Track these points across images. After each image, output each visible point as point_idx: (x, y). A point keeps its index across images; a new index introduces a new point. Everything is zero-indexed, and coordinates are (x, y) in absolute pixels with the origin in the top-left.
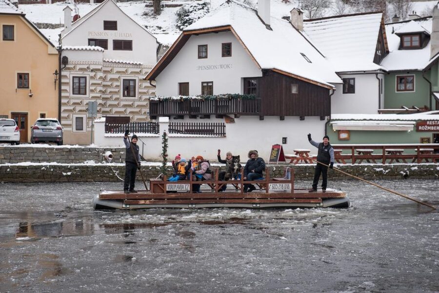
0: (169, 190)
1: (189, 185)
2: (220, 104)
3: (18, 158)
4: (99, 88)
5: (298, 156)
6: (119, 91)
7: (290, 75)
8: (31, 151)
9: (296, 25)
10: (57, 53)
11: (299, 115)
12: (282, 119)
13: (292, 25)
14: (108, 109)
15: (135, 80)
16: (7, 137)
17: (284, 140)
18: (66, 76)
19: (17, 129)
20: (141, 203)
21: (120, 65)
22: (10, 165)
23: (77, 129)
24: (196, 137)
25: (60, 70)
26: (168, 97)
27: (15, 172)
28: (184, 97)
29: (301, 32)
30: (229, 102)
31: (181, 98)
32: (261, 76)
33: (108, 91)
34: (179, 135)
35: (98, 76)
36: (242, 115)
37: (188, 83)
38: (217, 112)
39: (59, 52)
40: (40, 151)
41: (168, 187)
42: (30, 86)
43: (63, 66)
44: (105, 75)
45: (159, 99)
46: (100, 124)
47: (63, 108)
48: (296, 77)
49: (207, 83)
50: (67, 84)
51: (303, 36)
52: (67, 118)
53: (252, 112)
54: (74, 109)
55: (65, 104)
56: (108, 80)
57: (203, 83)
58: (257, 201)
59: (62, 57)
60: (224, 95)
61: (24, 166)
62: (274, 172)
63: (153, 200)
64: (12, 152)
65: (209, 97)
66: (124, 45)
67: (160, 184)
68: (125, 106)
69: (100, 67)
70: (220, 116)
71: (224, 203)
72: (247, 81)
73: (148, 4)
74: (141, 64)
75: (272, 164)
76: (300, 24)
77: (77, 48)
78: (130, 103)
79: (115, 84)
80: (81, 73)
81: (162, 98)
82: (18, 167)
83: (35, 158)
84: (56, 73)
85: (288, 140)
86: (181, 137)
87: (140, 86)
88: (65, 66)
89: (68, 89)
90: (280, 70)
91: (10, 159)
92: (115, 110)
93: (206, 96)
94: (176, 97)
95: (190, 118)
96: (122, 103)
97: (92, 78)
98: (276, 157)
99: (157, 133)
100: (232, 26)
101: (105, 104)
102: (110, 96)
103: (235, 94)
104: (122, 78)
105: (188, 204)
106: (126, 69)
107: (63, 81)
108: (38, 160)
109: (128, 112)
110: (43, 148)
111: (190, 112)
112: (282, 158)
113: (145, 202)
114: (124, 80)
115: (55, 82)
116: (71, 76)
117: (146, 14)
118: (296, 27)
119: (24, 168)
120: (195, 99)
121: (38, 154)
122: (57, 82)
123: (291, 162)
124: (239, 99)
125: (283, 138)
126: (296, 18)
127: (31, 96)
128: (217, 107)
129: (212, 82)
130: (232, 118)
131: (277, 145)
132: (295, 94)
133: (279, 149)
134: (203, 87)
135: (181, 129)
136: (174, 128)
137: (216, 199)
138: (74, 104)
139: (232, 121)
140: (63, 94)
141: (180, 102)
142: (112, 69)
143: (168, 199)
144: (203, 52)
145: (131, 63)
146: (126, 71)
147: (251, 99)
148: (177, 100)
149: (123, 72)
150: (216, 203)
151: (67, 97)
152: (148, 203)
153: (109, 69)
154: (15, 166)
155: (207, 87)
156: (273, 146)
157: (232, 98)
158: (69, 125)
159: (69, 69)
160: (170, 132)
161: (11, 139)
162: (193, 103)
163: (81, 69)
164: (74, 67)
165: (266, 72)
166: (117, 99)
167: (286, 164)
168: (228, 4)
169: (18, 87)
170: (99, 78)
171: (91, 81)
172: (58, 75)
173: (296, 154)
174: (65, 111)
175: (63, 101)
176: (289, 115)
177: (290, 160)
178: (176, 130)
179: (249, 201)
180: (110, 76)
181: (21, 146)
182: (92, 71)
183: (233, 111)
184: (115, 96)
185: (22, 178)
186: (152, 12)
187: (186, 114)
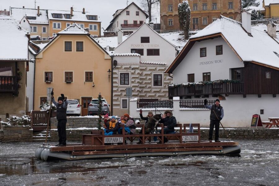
0: (107, 142)
1: (122, 138)
2: (215, 87)
3: (78, 125)
4: (137, 80)
5: (272, 122)
6: (151, 82)
7: (265, 66)
8: (87, 120)
9: (271, 34)
10: (110, 58)
11: (272, 94)
12: (260, 96)
13: (268, 34)
14: (144, 94)
15: (162, 75)
16: (72, 111)
17: (262, 111)
18: (116, 73)
19: (79, 106)
20: (86, 154)
21: (151, 66)
22: (72, 129)
23: (123, 108)
24: (199, 110)
25: (112, 69)
26: (180, 84)
27: (75, 134)
28: (191, 83)
29: (275, 39)
30: (221, 85)
31: (189, 84)
32: (244, 66)
33: (144, 83)
34: (187, 109)
35: (137, 73)
36: (230, 94)
37: (194, 74)
38: (213, 92)
39: (111, 57)
40: (93, 120)
41: (106, 140)
42: (93, 80)
43: (114, 67)
44: (141, 72)
45: (175, 85)
46: (134, 102)
47: (114, 94)
48: (269, 67)
49: (207, 73)
50: (117, 78)
51: (276, 41)
52: (117, 100)
53: (238, 92)
54: (121, 94)
55: (115, 91)
56: (144, 75)
57: (203, 73)
58: (177, 150)
59: (113, 61)
60: (218, 81)
61: (81, 130)
62: (253, 133)
63: (95, 151)
64: (74, 121)
65: (207, 83)
66: (154, 52)
67: (99, 138)
68: (155, 92)
69: (137, 67)
70: (215, 96)
71: (151, 152)
72: (233, 71)
73: (181, 33)
74: (166, 64)
75: (252, 128)
76: (274, 33)
77: (122, 54)
78: (158, 90)
79: (149, 77)
80: (126, 71)
81: (176, 84)
82: (77, 131)
83: (89, 125)
84: (109, 71)
85: (265, 112)
86: (188, 110)
87: (165, 78)
88: (115, 67)
89: (117, 81)
90: (257, 62)
91: (73, 125)
92: (148, 94)
93: (205, 82)
94: (186, 83)
95: (195, 97)
96: (153, 90)
97: (132, 74)
98: (256, 123)
99: (172, 108)
100: (222, 33)
101: (142, 91)
102: (145, 85)
103: (225, 80)
104: (153, 74)
105: (124, 154)
106: (155, 68)
107: (114, 76)
108: (91, 126)
109: (157, 96)
110: (94, 118)
111: (195, 94)
112: (260, 124)
113: (90, 153)
114: (154, 75)
115: (109, 77)
116: (119, 73)
117: (179, 39)
118: (271, 35)
119: (81, 131)
120: (198, 84)
121: (91, 122)
122: (110, 76)
123: (267, 127)
124: (228, 83)
125: (261, 110)
126: (271, 30)
127: (94, 86)
128: (213, 90)
129: (210, 73)
130: (224, 97)
131: (256, 115)
132: (269, 79)
133: (257, 118)
134: (204, 77)
135: (188, 105)
136: (183, 105)
137: (145, 149)
138: (121, 91)
139: (224, 99)
140: (114, 85)
141: (188, 87)
142: (146, 68)
143: (107, 150)
144: (203, 53)
145: (159, 64)
146: (156, 69)
147: (236, 83)
148: (186, 85)
149: (154, 70)
150: (145, 152)
151: (117, 87)
152: (92, 154)
153: (144, 68)
154: (75, 130)
155: (207, 76)
156: (253, 116)
157: (223, 83)
158: (118, 105)
159: (118, 68)
160: (181, 107)
161: (75, 113)
162: (197, 87)
163: (125, 68)
164: (121, 67)
165: (247, 63)
166: (150, 87)
167: (263, 128)
168: (220, 19)
169: (86, 81)
170: (137, 74)
171: (132, 76)
172: (111, 73)
173: (270, 121)
174: (115, 95)
175: (114, 89)
176: (265, 94)
177: (266, 125)
178: (185, 106)
179: (170, 150)
180: (145, 73)
181: (80, 117)
182: (133, 69)
183: (224, 92)
184: (148, 86)
185: (79, 138)
186: (184, 38)
187: (193, 95)
